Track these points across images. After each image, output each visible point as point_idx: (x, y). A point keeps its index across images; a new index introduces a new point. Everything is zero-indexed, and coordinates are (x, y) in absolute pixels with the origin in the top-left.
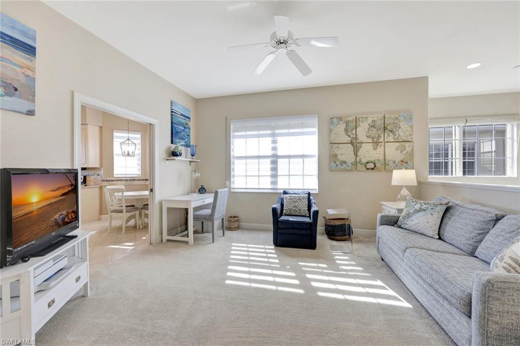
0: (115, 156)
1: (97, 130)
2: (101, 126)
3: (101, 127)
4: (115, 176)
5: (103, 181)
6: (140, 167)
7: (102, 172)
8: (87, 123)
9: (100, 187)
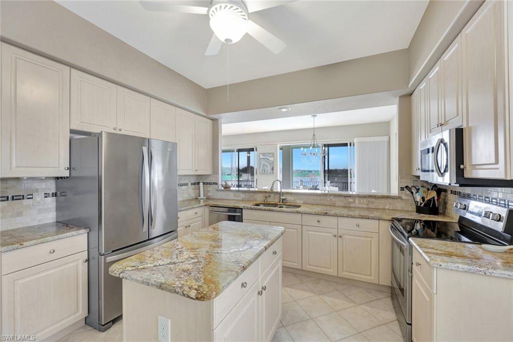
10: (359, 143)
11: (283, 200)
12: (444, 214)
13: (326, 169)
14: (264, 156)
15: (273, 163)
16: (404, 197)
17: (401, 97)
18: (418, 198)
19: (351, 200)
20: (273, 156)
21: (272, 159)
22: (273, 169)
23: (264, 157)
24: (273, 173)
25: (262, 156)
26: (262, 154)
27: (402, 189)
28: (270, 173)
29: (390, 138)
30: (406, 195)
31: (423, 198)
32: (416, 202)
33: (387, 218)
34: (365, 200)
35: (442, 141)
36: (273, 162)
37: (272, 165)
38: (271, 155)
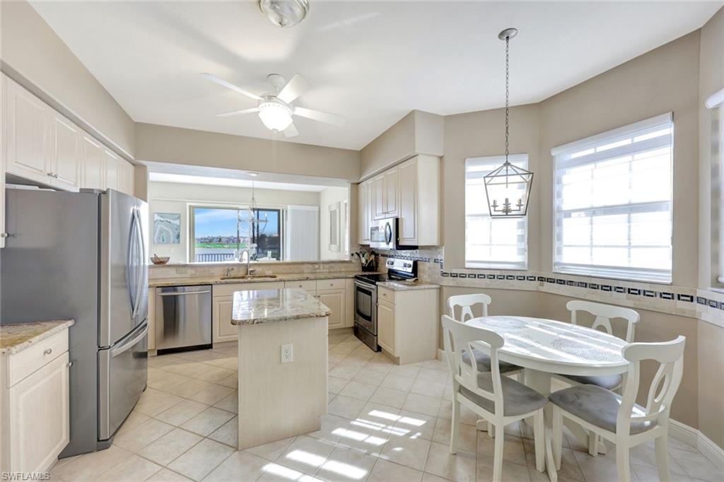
0: (468, 220)
1: (434, 164)
2: (441, 155)
3: (441, 158)
4: (467, 265)
5: (444, 274)
6: (524, 245)
7: (441, 256)
8: (417, 151)
9: (440, 288)
10: (293, 211)
11: (251, 271)
12: (376, 271)
13: (256, 235)
14: (161, 217)
15: (178, 228)
16: (354, 261)
17: (353, 184)
18: (364, 261)
19: (317, 266)
20: (179, 217)
21: (177, 222)
22: (178, 236)
23: (162, 219)
24: (179, 242)
25: (157, 217)
26: (158, 214)
27: (352, 255)
28: (174, 242)
29: (320, 208)
30: (355, 259)
31: (367, 261)
32: (362, 264)
33: (351, 276)
34: (327, 266)
35: (388, 224)
36: (179, 226)
37: (177, 232)
38: (177, 216)
